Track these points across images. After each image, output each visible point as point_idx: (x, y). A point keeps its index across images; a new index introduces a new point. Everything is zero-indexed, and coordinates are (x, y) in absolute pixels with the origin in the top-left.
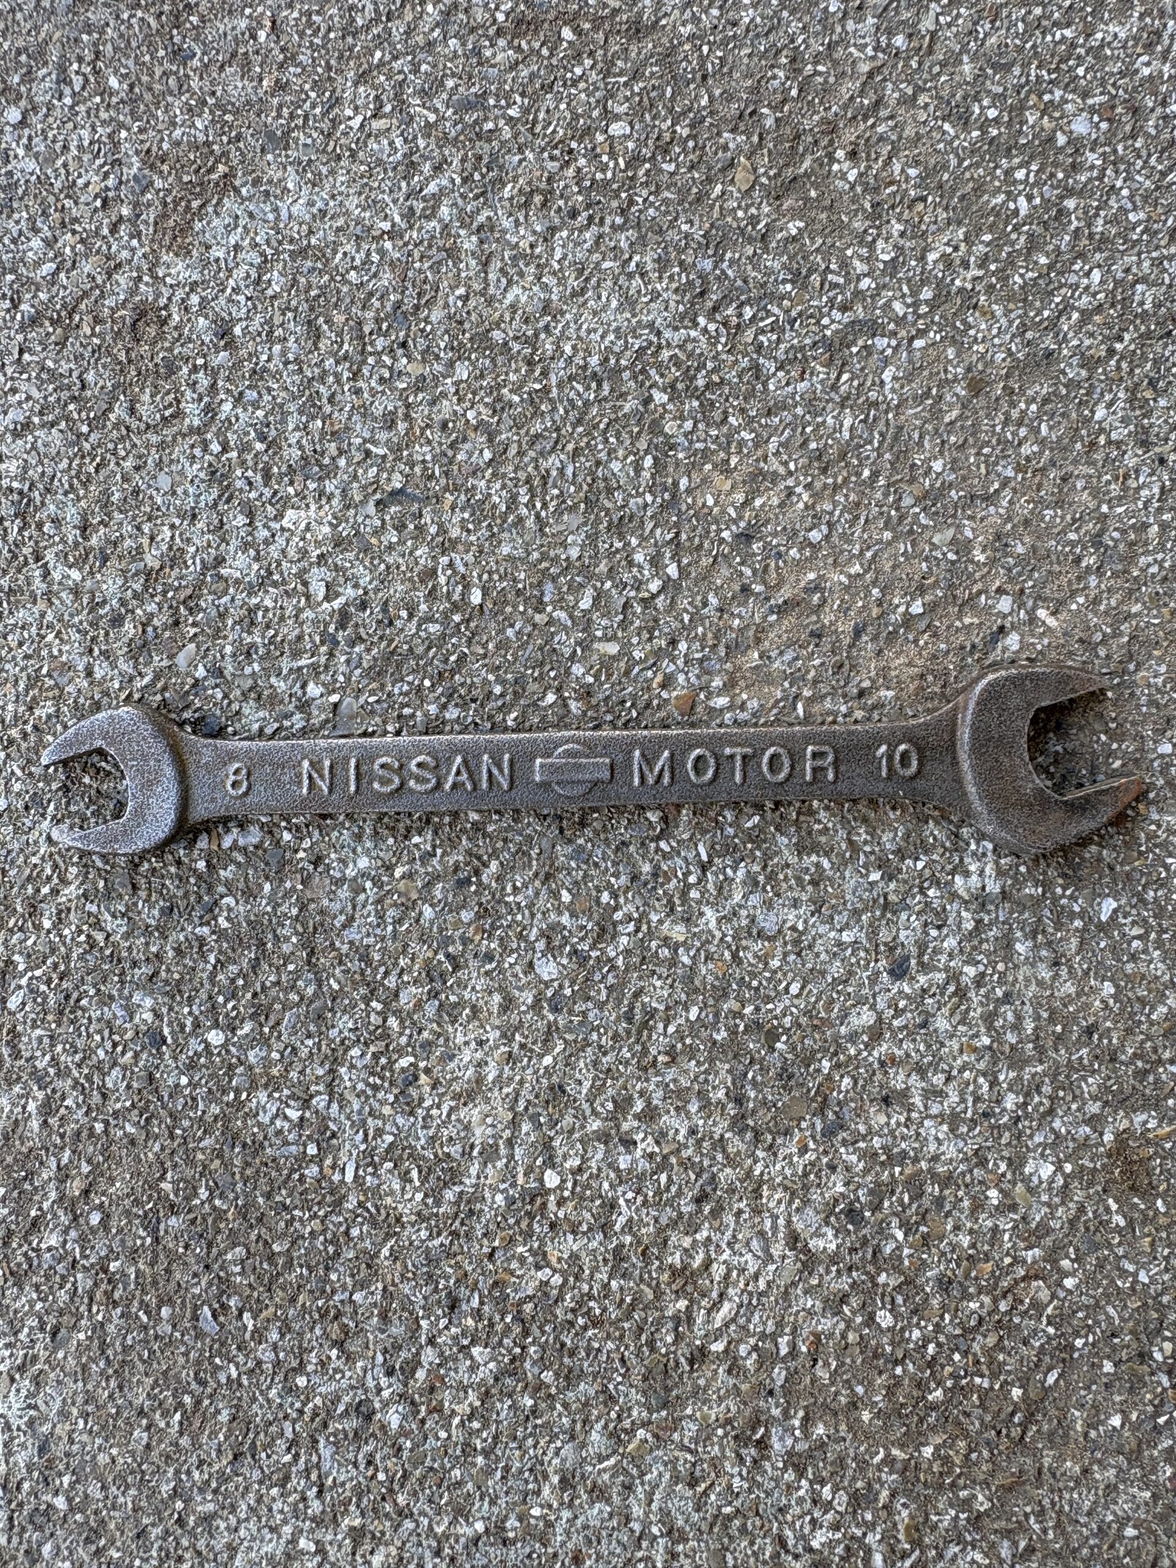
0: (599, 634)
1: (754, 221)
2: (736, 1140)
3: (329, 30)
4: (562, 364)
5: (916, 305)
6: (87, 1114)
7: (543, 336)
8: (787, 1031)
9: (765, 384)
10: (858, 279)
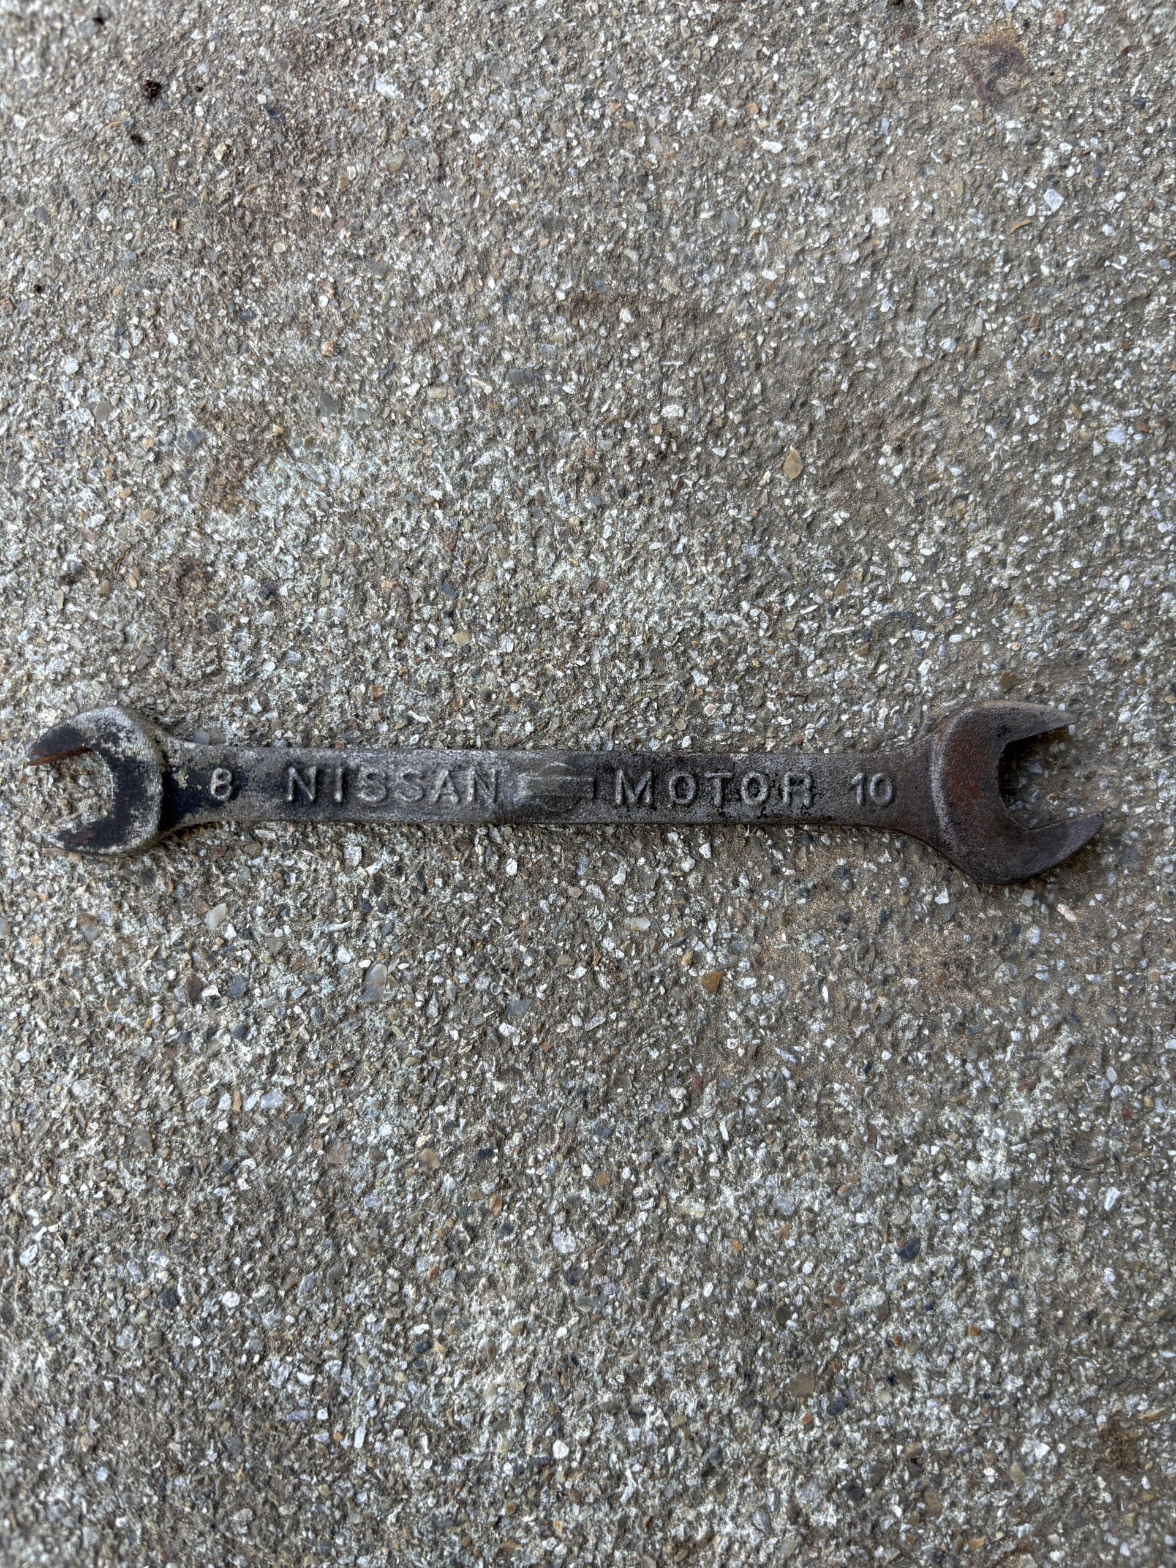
0: (631, 909)
1: (801, 509)
2: (744, 1416)
3: (391, 298)
4: (606, 642)
5: (954, 599)
6: (97, 1372)
7: (588, 613)
8: (798, 1310)
9: (804, 671)
10: (900, 571)
